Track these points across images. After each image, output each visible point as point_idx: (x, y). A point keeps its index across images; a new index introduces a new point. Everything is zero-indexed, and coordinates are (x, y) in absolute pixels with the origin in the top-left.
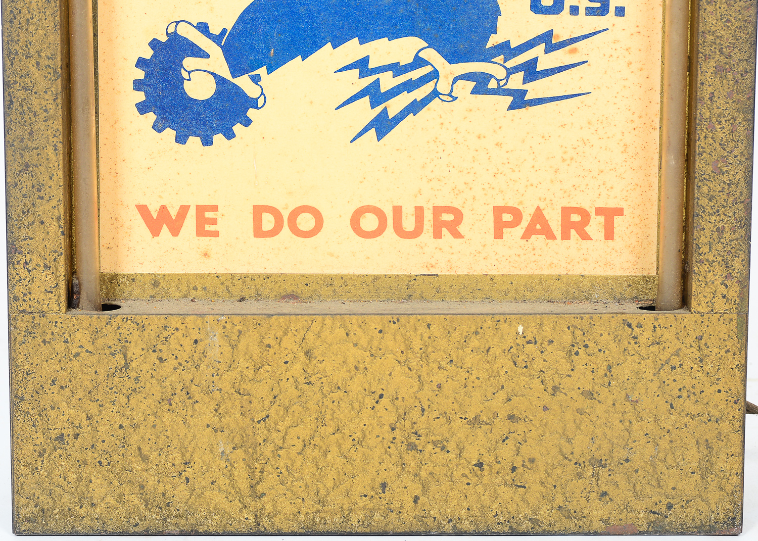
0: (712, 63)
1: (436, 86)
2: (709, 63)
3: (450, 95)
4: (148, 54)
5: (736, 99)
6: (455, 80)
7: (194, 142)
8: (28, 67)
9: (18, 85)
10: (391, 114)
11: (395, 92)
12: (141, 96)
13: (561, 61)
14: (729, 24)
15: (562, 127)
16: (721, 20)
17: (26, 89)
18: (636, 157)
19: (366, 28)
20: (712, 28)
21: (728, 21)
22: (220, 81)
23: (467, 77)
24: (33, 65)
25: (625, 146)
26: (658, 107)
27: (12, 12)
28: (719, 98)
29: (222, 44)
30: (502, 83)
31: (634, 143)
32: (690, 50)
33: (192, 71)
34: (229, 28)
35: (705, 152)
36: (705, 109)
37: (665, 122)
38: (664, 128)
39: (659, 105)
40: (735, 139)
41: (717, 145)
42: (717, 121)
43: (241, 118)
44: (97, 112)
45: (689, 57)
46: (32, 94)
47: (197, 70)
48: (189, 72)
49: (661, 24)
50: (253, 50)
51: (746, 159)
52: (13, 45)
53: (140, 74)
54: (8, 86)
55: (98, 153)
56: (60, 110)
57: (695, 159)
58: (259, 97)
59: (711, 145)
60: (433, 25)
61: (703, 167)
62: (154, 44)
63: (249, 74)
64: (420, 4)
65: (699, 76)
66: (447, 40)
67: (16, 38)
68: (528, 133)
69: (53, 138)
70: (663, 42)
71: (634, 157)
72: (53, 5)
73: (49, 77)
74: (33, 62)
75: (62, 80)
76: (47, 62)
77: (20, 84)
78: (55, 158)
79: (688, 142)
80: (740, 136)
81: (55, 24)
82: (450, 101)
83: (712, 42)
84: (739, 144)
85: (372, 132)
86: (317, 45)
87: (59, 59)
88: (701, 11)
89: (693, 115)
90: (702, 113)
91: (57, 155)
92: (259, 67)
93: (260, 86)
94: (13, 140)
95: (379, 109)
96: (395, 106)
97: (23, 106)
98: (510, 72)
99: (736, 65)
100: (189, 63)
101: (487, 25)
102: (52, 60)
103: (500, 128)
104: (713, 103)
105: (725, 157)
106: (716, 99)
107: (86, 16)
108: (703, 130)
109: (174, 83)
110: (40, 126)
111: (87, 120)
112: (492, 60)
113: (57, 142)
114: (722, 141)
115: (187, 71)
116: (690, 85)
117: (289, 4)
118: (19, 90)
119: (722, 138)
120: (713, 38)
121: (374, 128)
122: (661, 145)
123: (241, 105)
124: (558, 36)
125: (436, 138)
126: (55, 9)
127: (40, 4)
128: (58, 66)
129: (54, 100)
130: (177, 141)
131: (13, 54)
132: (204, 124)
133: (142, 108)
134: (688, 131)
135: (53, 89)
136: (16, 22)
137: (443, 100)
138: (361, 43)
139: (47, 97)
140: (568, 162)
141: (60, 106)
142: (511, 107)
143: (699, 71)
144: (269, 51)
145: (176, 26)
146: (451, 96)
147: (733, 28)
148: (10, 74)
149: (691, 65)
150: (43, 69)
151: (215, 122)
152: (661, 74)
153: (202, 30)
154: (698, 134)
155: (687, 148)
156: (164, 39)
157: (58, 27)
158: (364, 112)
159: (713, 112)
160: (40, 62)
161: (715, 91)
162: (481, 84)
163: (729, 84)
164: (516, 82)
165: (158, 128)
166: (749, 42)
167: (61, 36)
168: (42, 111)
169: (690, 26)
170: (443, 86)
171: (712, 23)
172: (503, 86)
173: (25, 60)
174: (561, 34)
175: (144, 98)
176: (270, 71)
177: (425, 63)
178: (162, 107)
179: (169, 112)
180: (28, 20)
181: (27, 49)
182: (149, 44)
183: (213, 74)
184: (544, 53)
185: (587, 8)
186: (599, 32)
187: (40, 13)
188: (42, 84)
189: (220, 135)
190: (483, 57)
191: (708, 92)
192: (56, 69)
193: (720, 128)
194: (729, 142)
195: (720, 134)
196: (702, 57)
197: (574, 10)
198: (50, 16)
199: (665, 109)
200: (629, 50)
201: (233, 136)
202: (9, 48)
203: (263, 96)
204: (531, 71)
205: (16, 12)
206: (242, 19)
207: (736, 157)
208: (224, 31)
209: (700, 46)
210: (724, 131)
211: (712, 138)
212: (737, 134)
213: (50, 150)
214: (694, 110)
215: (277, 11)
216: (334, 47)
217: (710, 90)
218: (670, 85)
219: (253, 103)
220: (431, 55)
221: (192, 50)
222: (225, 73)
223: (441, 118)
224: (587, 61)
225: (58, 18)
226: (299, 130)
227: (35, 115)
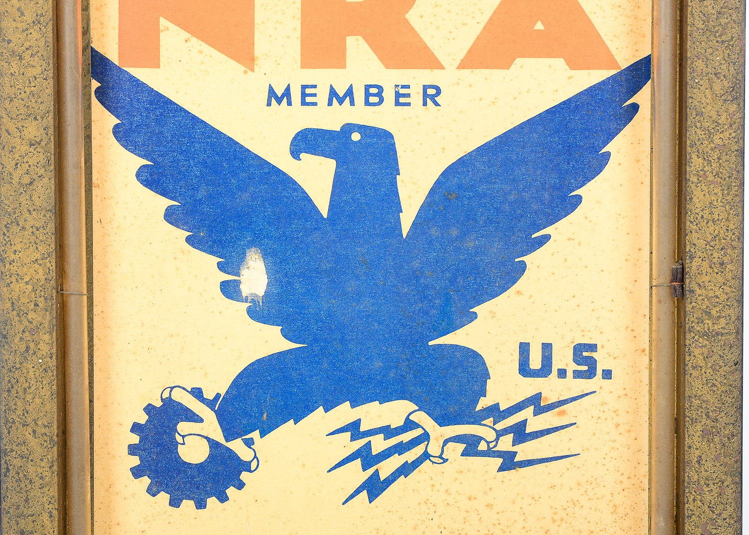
0: (699, 427)
1: (426, 448)
2: (696, 426)
3: (440, 457)
4: (143, 419)
5: (724, 462)
6: (446, 442)
7: (188, 505)
8: (25, 435)
9: (14, 453)
10: (383, 477)
11: (386, 454)
12: (135, 461)
13: (550, 423)
14: (715, 389)
15: (552, 488)
16: (707, 384)
17: (22, 457)
18: (626, 518)
19: (357, 392)
20: (697, 392)
21: (714, 385)
22: (214, 445)
23: (457, 439)
24: (30, 434)
25: (615, 507)
26: (647, 468)
27: (9, 381)
28: (706, 461)
29: (216, 409)
30: (491, 445)
31: (623, 504)
32: (677, 412)
33: (186, 435)
34: (223, 392)
35: (694, 514)
36: (693, 472)
37: (653, 484)
38: (653, 489)
39: (647, 466)
40: (723, 502)
41: (706, 508)
42: (705, 484)
43: (234, 481)
44: (92, 477)
45: (676, 419)
46: (28, 461)
47: (191, 434)
48: (183, 437)
49: (648, 387)
50: (246, 414)
51: (735, 522)
52: (10, 413)
53: (135, 439)
54: (5, 454)
55: (92, 517)
56: (56, 477)
57: (684, 522)
58: (252, 461)
59: (700, 508)
60: (423, 389)
61: (692, 530)
62: (149, 409)
63: (242, 438)
64: (410, 368)
65: (687, 439)
66: (437, 403)
67: (13, 407)
68: (518, 494)
69: (48, 505)
70: (650, 405)
71: (624, 517)
72: (50, 374)
73: (45, 444)
74: (30, 430)
75: (58, 448)
76: (43, 430)
77: (16, 452)
78: (50, 525)
79: (677, 503)
80: (728, 499)
81: (51, 393)
82: (440, 463)
83: (698, 406)
84: (728, 507)
85: (364, 494)
86: (309, 410)
87: (55, 427)
88: (686, 376)
89: (681, 478)
90: (690, 476)
91: (52, 522)
92: (252, 431)
93: (253, 450)
94: (9, 507)
95: (371, 471)
96: (386, 468)
97: (19, 474)
98: (500, 434)
99: (722, 429)
100: (183, 427)
101: (476, 388)
102: (49, 428)
103: (490, 489)
104: (700, 467)
105: (714, 519)
106: (703, 462)
107: (83, 384)
108: (692, 492)
109: (168, 447)
110: (35, 493)
111: (82, 486)
112: (482, 423)
113: (52, 509)
114: (710, 503)
115: (181, 435)
116: (678, 447)
117: (281, 369)
118: (15, 458)
119: (710, 500)
120: (700, 402)
121: (366, 491)
122: (650, 506)
123: (234, 469)
124: (546, 399)
125: (428, 500)
126: (52, 378)
127: (37, 374)
128: (54, 434)
129: (50, 467)
130: (171, 504)
131: (10, 422)
132: (198, 488)
133: (137, 472)
134: (677, 492)
135: (49, 457)
136: (13, 392)
137: (433, 462)
138: (353, 406)
139: (43, 464)
140: (559, 523)
141: (56, 473)
142: (501, 469)
143: (686, 434)
144: (262, 416)
145: (171, 391)
146: (442, 458)
147: (719, 392)
148: (7, 442)
149: (678, 427)
150: (39, 437)
151: (209, 485)
152: (649, 436)
153: (196, 395)
154: (687, 497)
155: (676, 509)
156: (158, 404)
157: (55, 396)
158: (356, 474)
159: (701, 475)
160: (37, 430)
161: (702, 454)
162: (471, 447)
163: (716, 448)
164: (506, 444)
165: (152, 491)
166: (735, 406)
167: (58, 404)
168: (37, 478)
169: (677, 388)
170: (434, 448)
171: (698, 388)
172: (492, 448)
173: (22, 428)
174: (550, 397)
175: (138, 463)
176: (263, 434)
177: (416, 425)
178: (156, 471)
179: (163, 476)
180: (25, 389)
181: (24, 417)
182: (145, 409)
183: (206, 438)
184: (533, 415)
185: (574, 371)
186: (587, 394)
187: (37, 382)
188: (39, 451)
189: (214, 498)
190: (472, 420)
191: (695, 455)
192: (52, 437)
193: (708, 491)
194: (718, 504)
195: (708, 497)
196: (689, 421)
197: (562, 373)
198: (47, 385)
199: (653, 471)
200: (617, 412)
201: (227, 499)
202: (6, 417)
203: (256, 459)
204: (520, 433)
205: (13, 381)
206: (235, 384)
207: (725, 519)
208: (218, 395)
209: (687, 410)
210: (712, 494)
211: (700, 501)
212: (725, 497)
213: (45, 517)
214: (682, 473)
215: (270, 376)
216: (326, 410)
217: (697, 453)
218: (657, 448)
219: (247, 466)
220: (421, 418)
221: (186, 414)
222: (219, 437)
223: (432, 479)
224: (575, 424)
225: (54, 387)
226: (292, 493)
227: (31, 482)
